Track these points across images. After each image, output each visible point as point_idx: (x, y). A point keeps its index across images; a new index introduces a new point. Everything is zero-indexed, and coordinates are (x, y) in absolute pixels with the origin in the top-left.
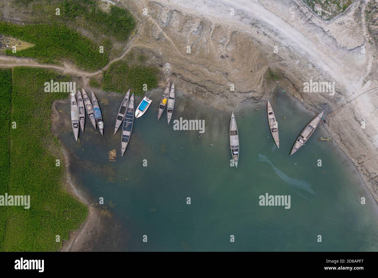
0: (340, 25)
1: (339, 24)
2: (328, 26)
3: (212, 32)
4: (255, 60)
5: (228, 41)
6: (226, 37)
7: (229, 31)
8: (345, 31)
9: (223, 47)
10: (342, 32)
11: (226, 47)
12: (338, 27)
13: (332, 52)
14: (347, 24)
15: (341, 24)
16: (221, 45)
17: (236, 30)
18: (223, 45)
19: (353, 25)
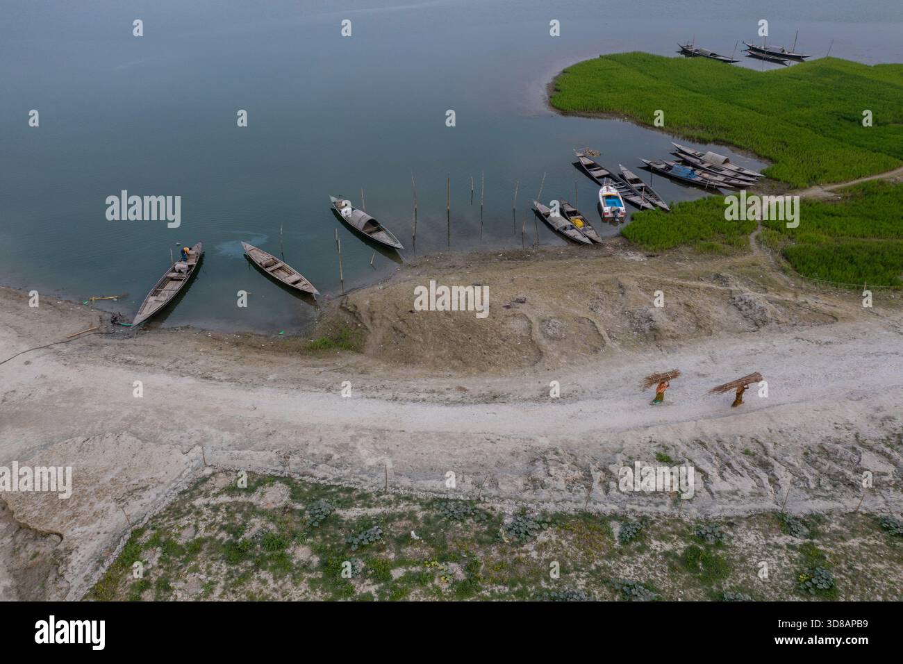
0: (140, 486)
1: (144, 489)
2: (194, 464)
3: (603, 333)
4: (421, 340)
5: (537, 335)
6: (552, 338)
7: (556, 354)
8: (107, 479)
9: (539, 318)
10: (119, 469)
11: (530, 322)
12: (144, 477)
13: (148, 418)
14: (99, 506)
15: (131, 493)
16: (548, 316)
17: (537, 367)
18: (543, 321)
19: (70, 513)
